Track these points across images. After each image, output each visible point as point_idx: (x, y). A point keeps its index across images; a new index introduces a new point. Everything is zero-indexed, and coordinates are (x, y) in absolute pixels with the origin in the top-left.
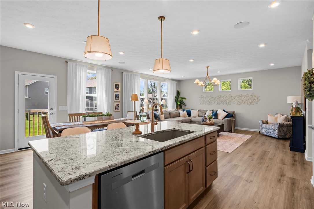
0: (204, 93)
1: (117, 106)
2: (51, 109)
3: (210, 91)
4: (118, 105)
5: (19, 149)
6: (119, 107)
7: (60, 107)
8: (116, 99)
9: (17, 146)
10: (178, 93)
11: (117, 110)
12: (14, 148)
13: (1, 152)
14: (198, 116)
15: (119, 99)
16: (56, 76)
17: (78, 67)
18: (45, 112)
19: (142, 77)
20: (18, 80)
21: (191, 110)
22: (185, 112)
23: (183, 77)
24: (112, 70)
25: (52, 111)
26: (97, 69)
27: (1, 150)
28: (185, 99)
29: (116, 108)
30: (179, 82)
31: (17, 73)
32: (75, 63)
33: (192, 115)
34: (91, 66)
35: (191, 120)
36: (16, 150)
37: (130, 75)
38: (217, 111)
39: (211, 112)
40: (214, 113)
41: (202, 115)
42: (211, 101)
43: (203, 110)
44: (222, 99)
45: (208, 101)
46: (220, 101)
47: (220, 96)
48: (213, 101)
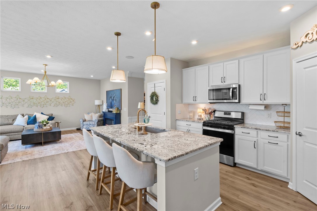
0: (2, 91)
38: (36, 115)
39: (26, 117)
40: (32, 118)
41: (6, 122)
42: (17, 104)
43: (5, 116)
44: (35, 101)
45: (11, 103)
46: (32, 103)
47: (32, 98)
48: (20, 103)
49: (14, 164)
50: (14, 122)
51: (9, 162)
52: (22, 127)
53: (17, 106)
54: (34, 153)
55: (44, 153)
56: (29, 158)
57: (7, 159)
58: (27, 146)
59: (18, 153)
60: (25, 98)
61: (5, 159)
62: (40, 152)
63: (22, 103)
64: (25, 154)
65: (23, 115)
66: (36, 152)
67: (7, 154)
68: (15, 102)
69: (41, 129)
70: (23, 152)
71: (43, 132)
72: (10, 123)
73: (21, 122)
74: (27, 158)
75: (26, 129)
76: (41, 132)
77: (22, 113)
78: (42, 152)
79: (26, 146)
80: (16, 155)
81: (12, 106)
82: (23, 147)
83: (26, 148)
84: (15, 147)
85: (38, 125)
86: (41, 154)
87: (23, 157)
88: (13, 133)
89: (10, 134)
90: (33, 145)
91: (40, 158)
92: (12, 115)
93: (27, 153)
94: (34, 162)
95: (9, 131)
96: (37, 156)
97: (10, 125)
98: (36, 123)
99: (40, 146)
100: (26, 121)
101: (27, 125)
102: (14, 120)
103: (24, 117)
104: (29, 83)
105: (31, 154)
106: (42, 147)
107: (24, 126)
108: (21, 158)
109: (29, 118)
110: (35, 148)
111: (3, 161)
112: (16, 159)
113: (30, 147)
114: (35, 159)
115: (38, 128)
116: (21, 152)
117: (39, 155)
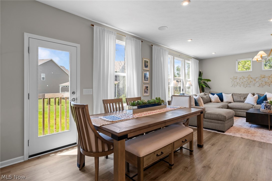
0: (237, 73)
1: (146, 89)
2: (73, 93)
3: (248, 70)
4: (147, 87)
5: (30, 156)
6: (147, 90)
7: (84, 89)
8: (145, 80)
9: (28, 151)
10: (200, 74)
11: (146, 94)
12: (23, 155)
13: (1, 165)
14: (233, 101)
15: (148, 80)
16: (79, 45)
17: (106, 34)
18: (64, 97)
19: (170, 54)
20: (29, 48)
21: (223, 94)
22: (216, 96)
23: (214, 53)
24: (142, 42)
25: (74, 96)
26: (126, 39)
27: (1, 161)
28: (209, 80)
29: (145, 92)
30: (201, 61)
31: (26, 35)
32: (102, 28)
33: (225, 99)
34: (120, 35)
35: (228, 106)
36: (26, 158)
37: (159, 50)
38: (266, 95)
39: (256, 96)
40: (262, 98)
41: (239, 99)
42: (249, 83)
43: (239, 94)
44: (266, 79)
45: (244, 83)
46: (263, 82)
47: (263, 77)
48: (252, 83)
49: (233, 137)
50: (245, 100)
51: (231, 134)
52: (251, 106)
53: (249, 85)
54: (255, 134)
55: (267, 139)
56: (248, 137)
57: (230, 131)
58: (253, 125)
59: (242, 129)
60: (256, 77)
61: (229, 130)
62: (263, 135)
63: (254, 82)
64: (247, 132)
65: (254, 95)
66: (258, 134)
67: (232, 127)
68: (247, 81)
69: (269, 110)
70: (246, 130)
71: (269, 114)
72: (242, 100)
73: (251, 100)
74: (247, 137)
75: (255, 108)
76: (268, 114)
77: (253, 92)
78: (264, 137)
79: (251, 125)
80: (238, 130)
81: (245, 85)
82: (248, 125)
83: (250, 127)
84: (242, 123)
85: (265, 105)
86: (263, 138)
87: (244, 134)
88: (243, 110)
89: (241, 110)
90: (259, 126)
91: (260, 143)
92: (244, 94)
93: (249, 131)
94: (252, 143)
95: (240, 107)
96: (256, 139)
97: (241, 102)
98: (263, 103)
99: (266, 129)
100: (256, 100)
101: (257, 104)
102: (245, 98)
103: (254, 96)
104: (256, 60)
105: (253, 134)
106: (269, 131)
107: (253, 105)
108: (241, 135)
109: (259, 97)
110: (260, 129)
111: (227, 131)
112: (237, 134)
113: (255, 127)
114: (254, 141)
115: (265, 109)
116: (244, 129)
117: (260, 138)
